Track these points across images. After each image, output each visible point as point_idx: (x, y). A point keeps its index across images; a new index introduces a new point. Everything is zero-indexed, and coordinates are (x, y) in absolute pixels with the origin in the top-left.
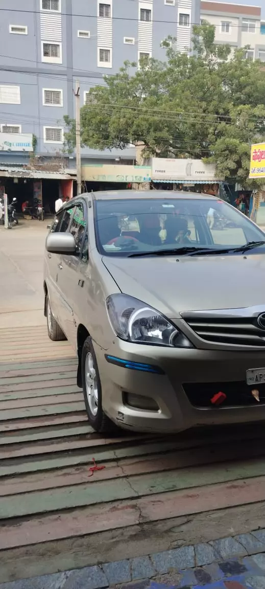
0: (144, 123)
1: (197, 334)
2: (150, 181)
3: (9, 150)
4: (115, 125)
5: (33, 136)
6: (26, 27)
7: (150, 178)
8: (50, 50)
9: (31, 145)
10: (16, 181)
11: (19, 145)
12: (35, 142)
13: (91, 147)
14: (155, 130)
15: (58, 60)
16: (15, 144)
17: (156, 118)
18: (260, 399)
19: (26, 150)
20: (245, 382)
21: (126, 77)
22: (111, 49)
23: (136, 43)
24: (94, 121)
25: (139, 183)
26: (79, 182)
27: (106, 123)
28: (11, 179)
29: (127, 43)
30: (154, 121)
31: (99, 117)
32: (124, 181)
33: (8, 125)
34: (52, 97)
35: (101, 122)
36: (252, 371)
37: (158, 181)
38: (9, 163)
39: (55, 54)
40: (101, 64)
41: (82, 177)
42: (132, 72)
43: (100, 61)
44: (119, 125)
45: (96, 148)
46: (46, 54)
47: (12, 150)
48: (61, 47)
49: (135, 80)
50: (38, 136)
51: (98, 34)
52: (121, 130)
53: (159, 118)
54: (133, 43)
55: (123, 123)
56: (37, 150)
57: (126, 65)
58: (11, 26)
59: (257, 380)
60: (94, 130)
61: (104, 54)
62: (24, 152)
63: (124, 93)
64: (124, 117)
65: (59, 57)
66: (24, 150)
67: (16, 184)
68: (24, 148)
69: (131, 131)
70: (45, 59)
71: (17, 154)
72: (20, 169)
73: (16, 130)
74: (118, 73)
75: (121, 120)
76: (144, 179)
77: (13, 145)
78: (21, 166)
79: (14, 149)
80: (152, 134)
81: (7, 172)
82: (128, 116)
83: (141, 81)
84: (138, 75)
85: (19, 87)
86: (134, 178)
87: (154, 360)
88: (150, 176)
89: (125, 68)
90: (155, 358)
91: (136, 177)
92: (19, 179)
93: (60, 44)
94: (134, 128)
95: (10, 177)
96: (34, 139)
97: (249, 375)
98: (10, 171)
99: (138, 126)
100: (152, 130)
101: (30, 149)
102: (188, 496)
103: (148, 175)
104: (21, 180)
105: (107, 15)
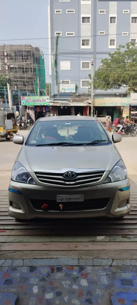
0: (127, 76)
1: (39, 179)
2: (129, 105)
3: (64, 92)
4: (113, 77)
5: (76, 85)
6: (74, 33)
7: (129, 104)
8: (85, 42)
9: (75, 89)
10: (62, 108)
11: (69, 89)
12: (77, 88)
13: (101, 89)
14: (133, 79)
15: (89, 47)
16: (67, 89)
17: (133, 73)
18: (62, 208)
19: (72, 92)
20: (56, 201)
21: (120, 53)
22: (116, 39)
23: (129, 34)
24: (102, 76)
25: (123, 106)
26: (92, 107)
27: (108, 77)
28: (60, 107)
29: (124, 35)
30: (132, 74)
31: (105, 74)
32: (115, 105)
33: (64, 80)
34: (85, 65)
35: (106, 76)
36: (59, 196)
37: (134, 105)
38: (62, 99)
39: (88, 44)
40: (110, 47)
41: (93, 104)
42: (123, 50)
43: (110, 45)
44: (114, 77)
45: (103, 90)
46: (83, 44)
47: (66, 92)
48: (90, 40)
49: (124, 54)
50: (78, 85)
51: (109, 32)
52: (115, 80)
53: (135, 73)
54: (127, 35)
55: (117, 76)
56: (78, 92)
57: (120, 47)
58: (67, 33)
59: (61, 200)
60: (103, 80)
61: (112, 42)
62: (71, 93)
63: (118, 61)
64: (117, 73)
65: (90, 45)
66: (71, 92)
67: (62, 109)
68: (71, 91)
69: (121, 80)
70: (83, 47)
71: (68, 94)
72: (66, 102)
73: (68, 82)
74: (116, 51)
75: (116, 75)
76: (126, 104)
77: (66, 90)
78: (67, 100)
79: (67, 91)
80: (131, 81)
81: (59, 104)
82: (119, 73)
83: (127, 54)
84: (126, 51)
85: (70, 62)
86: (121, 104)
87: (19, 189)
88: (129, 103)
89: (119, 48)
90: (19, 188)
91: (122, 103)
92: (63, 107)
93: (90, 39)
94: (122, 79)
95: (59, 106)
96: (76, 86)
97: (58, 198)
98: (60, 103)
99: (124, 77)
100: (131, 79)
101: (74, 91)
102: (24, 245)
103: (128, 102)
104: (64, 107)
105: (114, 22)
